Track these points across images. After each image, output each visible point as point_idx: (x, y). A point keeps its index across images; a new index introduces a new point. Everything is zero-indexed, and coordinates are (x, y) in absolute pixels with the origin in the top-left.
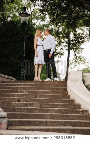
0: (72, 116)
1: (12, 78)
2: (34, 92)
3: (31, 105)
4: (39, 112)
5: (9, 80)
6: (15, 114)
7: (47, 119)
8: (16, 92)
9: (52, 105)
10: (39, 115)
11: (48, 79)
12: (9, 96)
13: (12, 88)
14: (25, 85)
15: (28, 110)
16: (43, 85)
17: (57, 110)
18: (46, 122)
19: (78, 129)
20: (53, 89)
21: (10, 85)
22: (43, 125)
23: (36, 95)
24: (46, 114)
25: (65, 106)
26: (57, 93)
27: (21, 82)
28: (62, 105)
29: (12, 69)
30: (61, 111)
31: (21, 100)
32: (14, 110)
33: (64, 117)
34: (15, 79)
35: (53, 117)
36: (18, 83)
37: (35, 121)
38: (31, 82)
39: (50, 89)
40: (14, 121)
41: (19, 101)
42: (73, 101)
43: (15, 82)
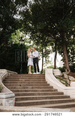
0: (49, 93)
1: (16, 73)
2: (28, 80)
3: (27, 88)
4: (31, 92)
5: (14, 74)
6: (19, 94)
7: (36, 95)
8: (19, 80)
9: (38, 88)
10: (32, 93)
11: (35, 73)
12: (15, 83)
13: (16, 79)
14: (23, 77)
15: (26, 91)
16: (32, 77)
17: (41, 90)
18: (36, 98)
19: (53, 101)
20: (38, 78)
21: (15, 77)
22: (35, 100)
23: (29, 82)
24: (36, 93)
25: (45, 88)
26: (40, 80)
27: (21, 75)
28: (43, 87)
29: (16, 68)
30: (43, 91)
31: (21, 85)
32: (18, 91)
33: (45, 94)
34: (17, 73)
35: (39, 94)
36: (19, 75)
37: (30, 98)
38: (26, 75)
39: (36, 78)
40: (18, 98)
41: (20, 86)
42: (49, 85)
43: (17, 75)
